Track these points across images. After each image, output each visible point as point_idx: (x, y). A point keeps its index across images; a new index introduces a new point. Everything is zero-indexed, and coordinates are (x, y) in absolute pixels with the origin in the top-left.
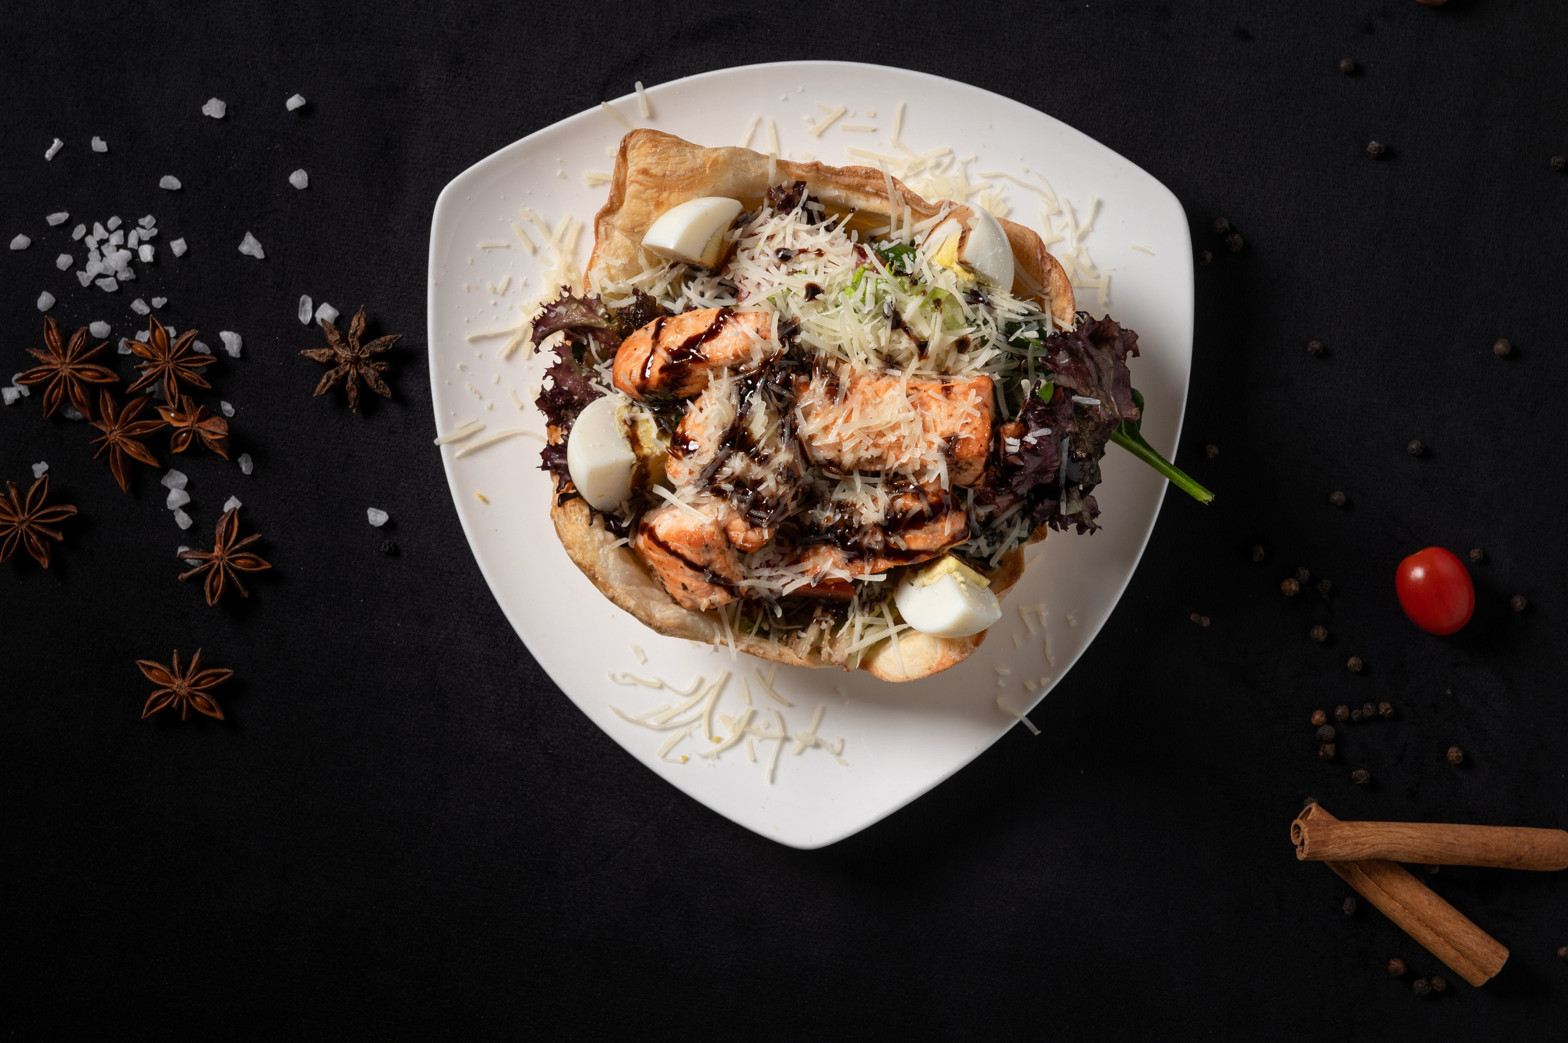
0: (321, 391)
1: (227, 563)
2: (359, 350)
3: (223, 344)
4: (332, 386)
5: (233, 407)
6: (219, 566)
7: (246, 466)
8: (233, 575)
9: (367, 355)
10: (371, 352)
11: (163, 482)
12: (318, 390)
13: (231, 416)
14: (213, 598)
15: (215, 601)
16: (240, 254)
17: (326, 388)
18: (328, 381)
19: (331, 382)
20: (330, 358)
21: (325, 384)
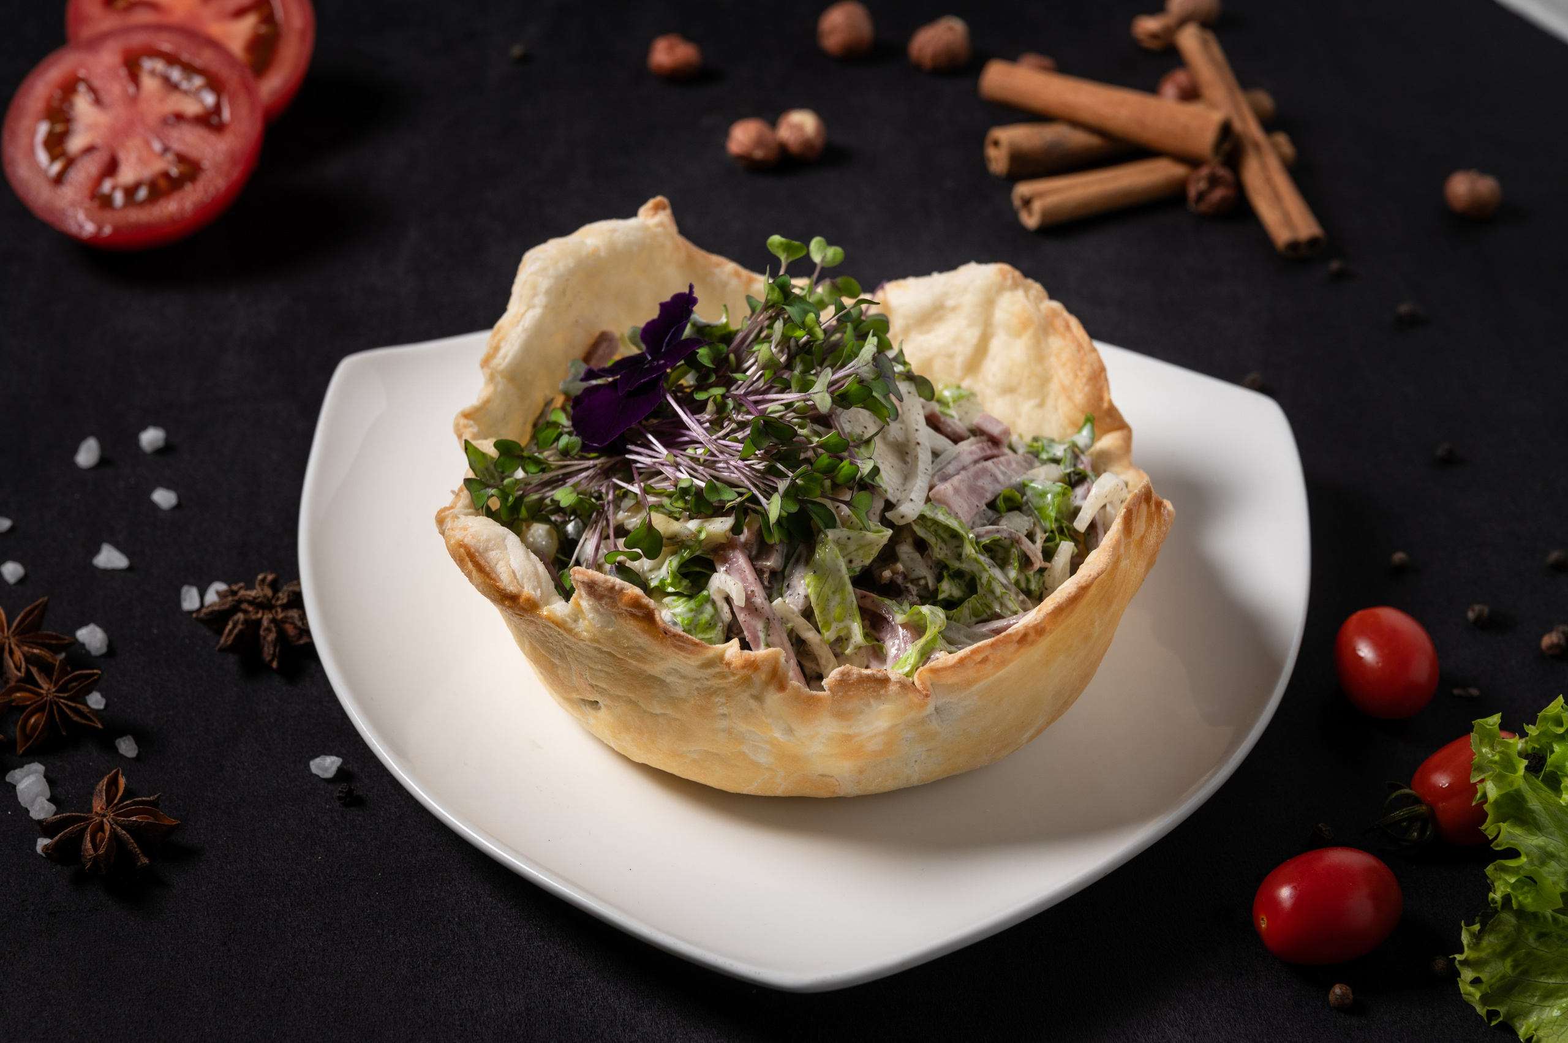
0: (226, 641)
1: (112, 818)
2: (273, 597)
3: (83, 645)
4: (241, 631)
5: (103, 696)
6: (102, 823)
7: (127, 747)
8: (124, 832)
9: (285, 601)
10: (288, 596)
11: (8, 779)
12: (222, 640)
13: (102, 707)
14: (96, 847)
15: (101, 852)
16: (96, 568)
17: (232, 637)
18: (234, 626)
19: (239, 627)
20: (234, 603)
21: (231, 631)
